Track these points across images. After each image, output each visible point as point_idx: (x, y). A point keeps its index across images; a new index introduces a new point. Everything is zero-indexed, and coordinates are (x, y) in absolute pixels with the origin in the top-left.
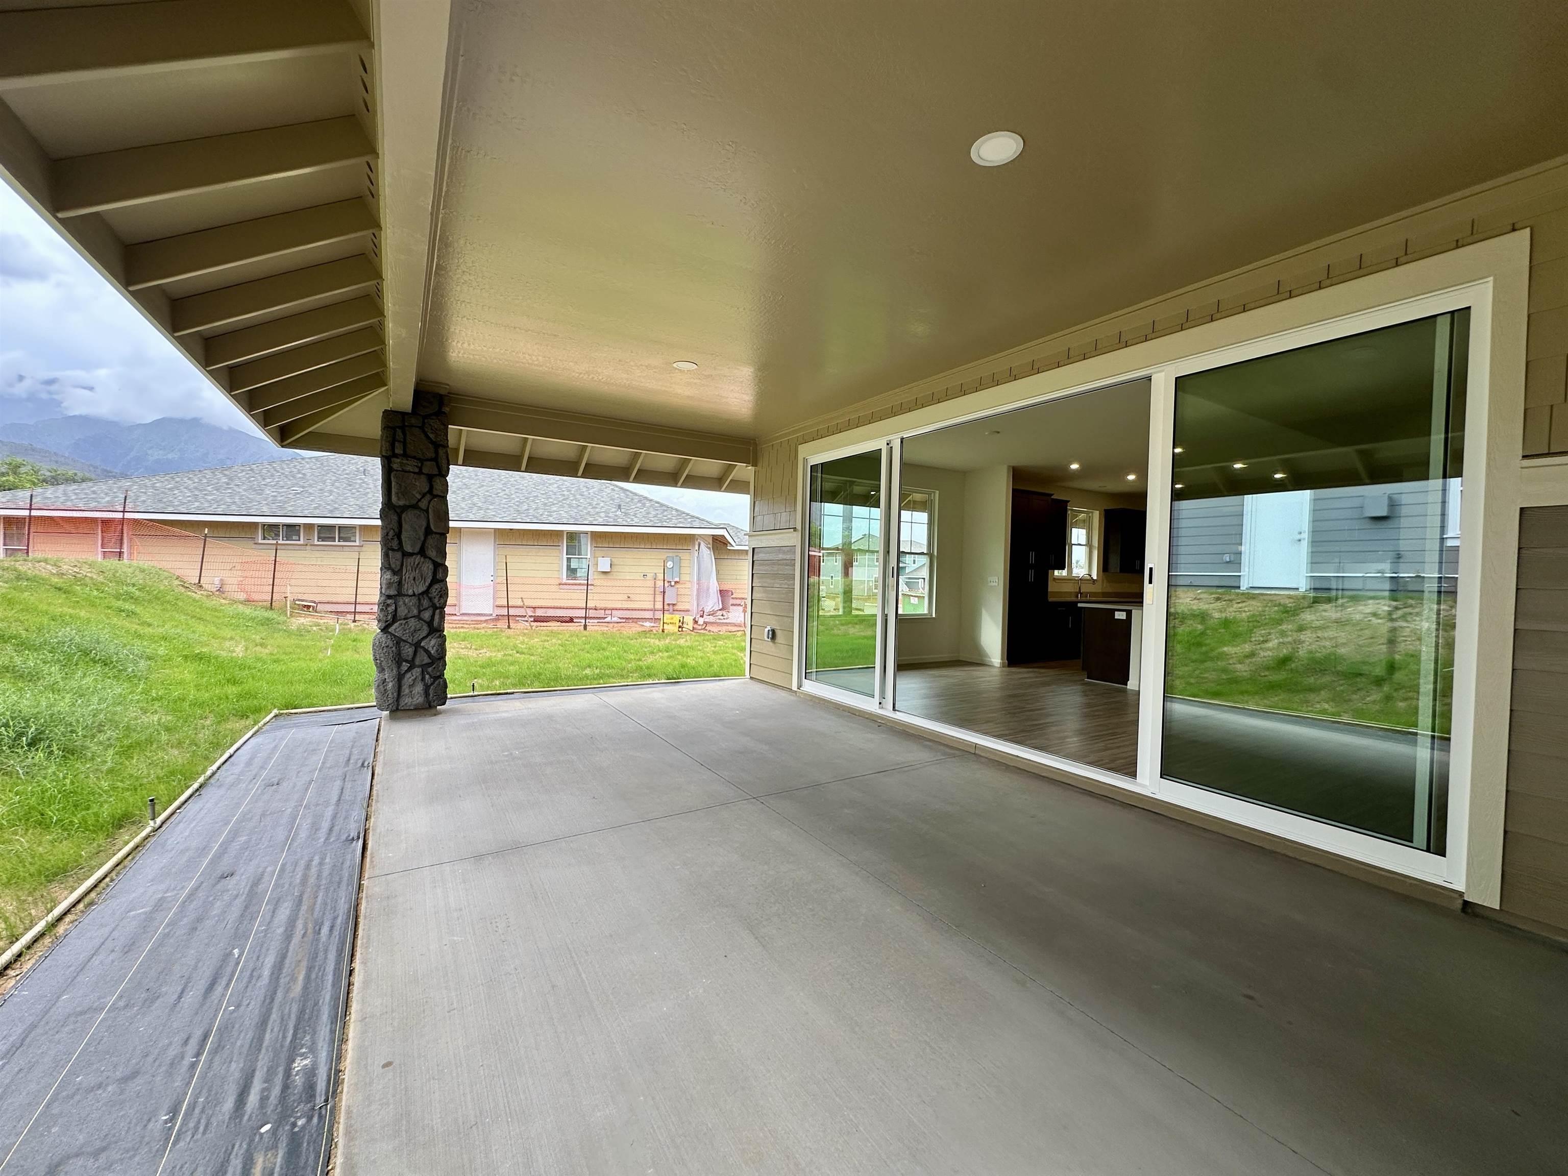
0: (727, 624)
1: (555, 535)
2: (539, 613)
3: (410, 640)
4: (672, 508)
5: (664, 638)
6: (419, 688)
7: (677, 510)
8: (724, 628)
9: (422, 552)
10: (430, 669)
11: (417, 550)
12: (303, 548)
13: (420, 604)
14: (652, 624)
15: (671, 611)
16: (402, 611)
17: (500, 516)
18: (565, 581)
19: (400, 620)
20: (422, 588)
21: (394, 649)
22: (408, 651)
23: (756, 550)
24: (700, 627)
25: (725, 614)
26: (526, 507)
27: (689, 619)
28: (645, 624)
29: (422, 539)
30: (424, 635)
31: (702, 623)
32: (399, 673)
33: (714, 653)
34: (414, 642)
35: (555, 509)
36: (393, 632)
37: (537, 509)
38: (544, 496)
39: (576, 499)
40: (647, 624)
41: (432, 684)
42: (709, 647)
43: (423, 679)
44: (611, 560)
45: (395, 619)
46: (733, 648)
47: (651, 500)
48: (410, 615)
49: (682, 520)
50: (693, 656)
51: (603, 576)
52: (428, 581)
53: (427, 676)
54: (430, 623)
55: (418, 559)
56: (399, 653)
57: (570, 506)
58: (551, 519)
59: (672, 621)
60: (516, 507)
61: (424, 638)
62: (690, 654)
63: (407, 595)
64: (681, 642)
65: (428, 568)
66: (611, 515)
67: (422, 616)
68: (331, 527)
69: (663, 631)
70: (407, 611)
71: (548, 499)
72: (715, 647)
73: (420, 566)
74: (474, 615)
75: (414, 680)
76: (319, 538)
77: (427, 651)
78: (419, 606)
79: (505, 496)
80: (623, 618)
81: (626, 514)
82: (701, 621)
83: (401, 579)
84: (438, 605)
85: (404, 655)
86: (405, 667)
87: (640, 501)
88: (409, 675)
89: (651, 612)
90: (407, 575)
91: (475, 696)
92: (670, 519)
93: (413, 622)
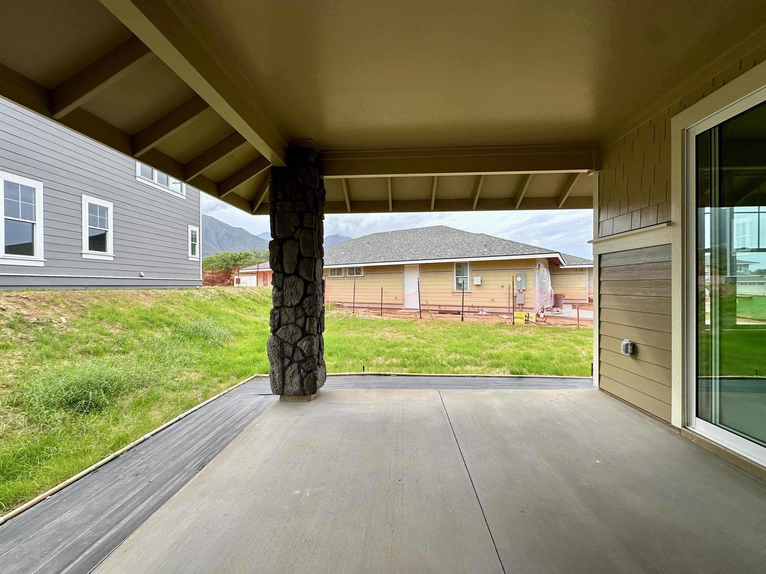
0: (562, 318)
1: (448, 266)
2: (442, 309)
3: (290, 342)
4: (519, 243)
5: (514, 329)
6: (297, 379)
7: (523, 244)
8: (560, 321)
9: (296, 273)
10: (304, 365)
11: (293, 271)
12: (343, 278)
13: (296, 314)
14: (508, 317)
15: (521, 308)
16: (284, 319)
17: (421, 257)
18: (455, 291)
19: (283, 326)
20: (296, 302)
21: (279, 348)
22: (289, 349)
23: (603, 257)
24: (541, 320)
25: (559, 310)
26: (434, 252)
27: (533, 315)
28: (503, 316)
29: (296, 262)
30: (299, 338)
31: (543, 317)
32: (283, 366)
33: (554, 345)
34: (293, 343)
35: (449, 251)
36: (278, 335)
37: (440, 251)
38: (444, 245)
39: (462, 245)
40: (505, 316)
41: (305, 377)
42: (549, 339)
43: (299, 372)
44: (481, 278)
45: (279, 325)
46: (570, 340)
47: (506, 240)
48: (289, 322)
49: (527, 250)
50: (536, 347)
51: (477, 288)
52: (301, 295)
53: (302, 370)
54: (303, 328)
55: (294, 278)
56: (282, 351)
57: (458, 248)
58: (447, 257)
59: (520, 316)
60: (430, 252)
61: (299, 340)
62: (533, 344)
63: (287, 307)
64: (526, 333)
65: (300, 285)
66: (481, 251)
67: (297, 323)
68: (353, 268)
69: (513, 323)
70: (287, 319)
71: (446, 246)
72: (554, 339)
73: (295, 284)
74: (410, 309)
75: (293, 373)
76: (349, 274)
77: (302, 351)
78: (295, 315)
79: (425, 247)
80: (490, 313)
81: (490, 250)
82: (542, 315)
83: (283, 294)
84: (308, 314)
85: (286, 353)
86: (287, 361)
87: (499, 242)
88: (289, 368)
89: (507, 309)
90: (287, 291)
91: (365, 375)
92: (519, 250)
93: (291, 328)
